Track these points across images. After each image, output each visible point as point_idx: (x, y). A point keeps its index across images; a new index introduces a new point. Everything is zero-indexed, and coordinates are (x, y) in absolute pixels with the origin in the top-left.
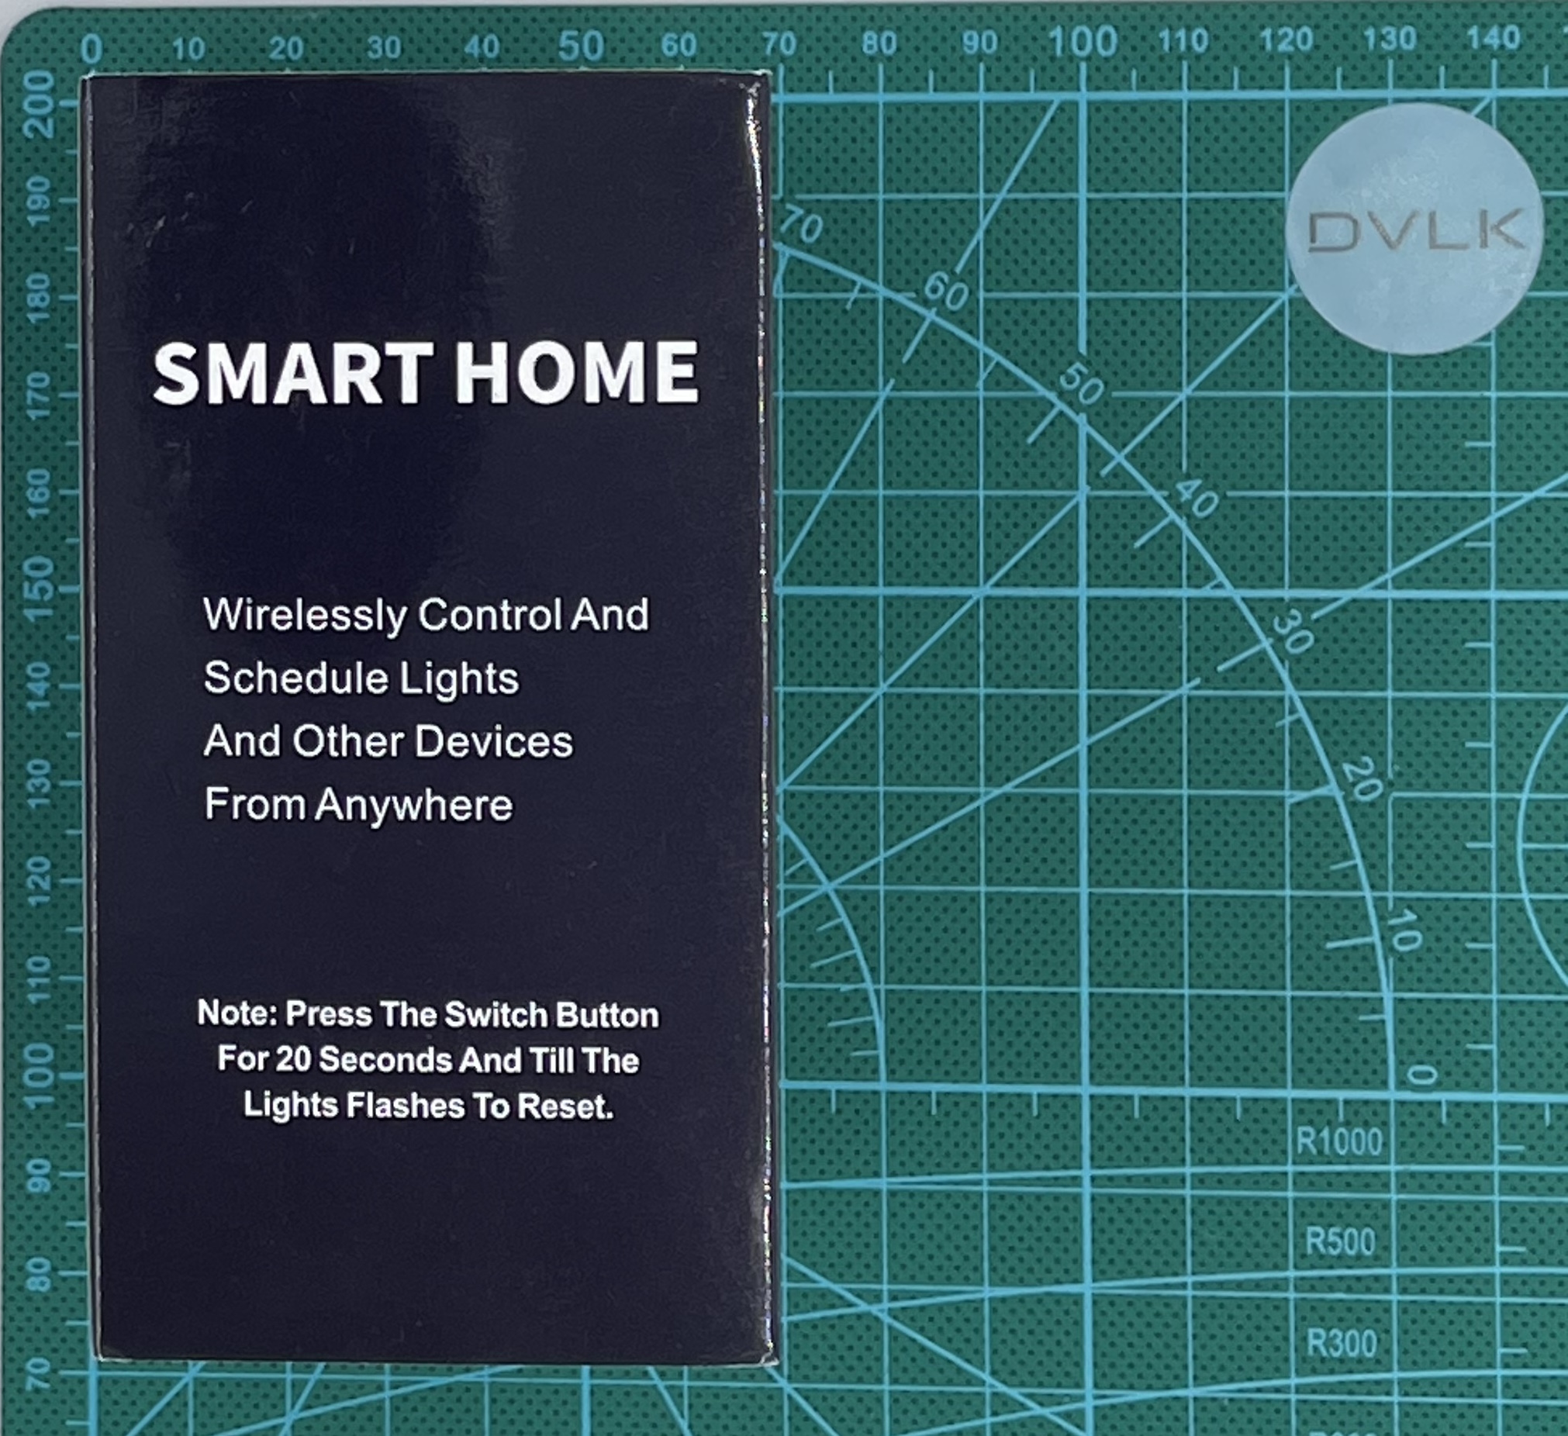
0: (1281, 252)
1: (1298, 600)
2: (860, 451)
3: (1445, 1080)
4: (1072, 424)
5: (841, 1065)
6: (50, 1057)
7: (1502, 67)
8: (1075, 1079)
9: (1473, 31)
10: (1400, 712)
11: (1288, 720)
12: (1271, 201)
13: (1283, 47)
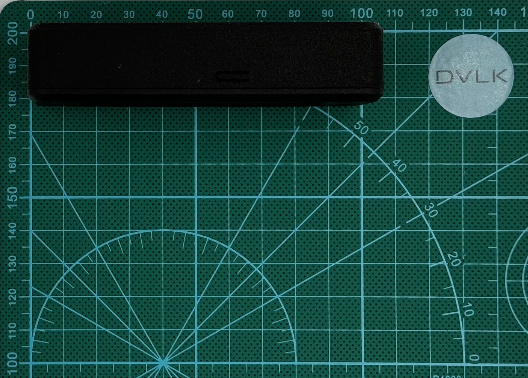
0: (427, 83)
1: (433, 199)
2: (289, 150)
3: (482, 360)
4: (358, 141)
5: (282, 356)
6: (16, 356)
7: (500, 22)
8: (360, 360)
9: (491, 10)
10: (466, 237)
11: (429, 239)
12: (424, 66)
13: (428, 15)
